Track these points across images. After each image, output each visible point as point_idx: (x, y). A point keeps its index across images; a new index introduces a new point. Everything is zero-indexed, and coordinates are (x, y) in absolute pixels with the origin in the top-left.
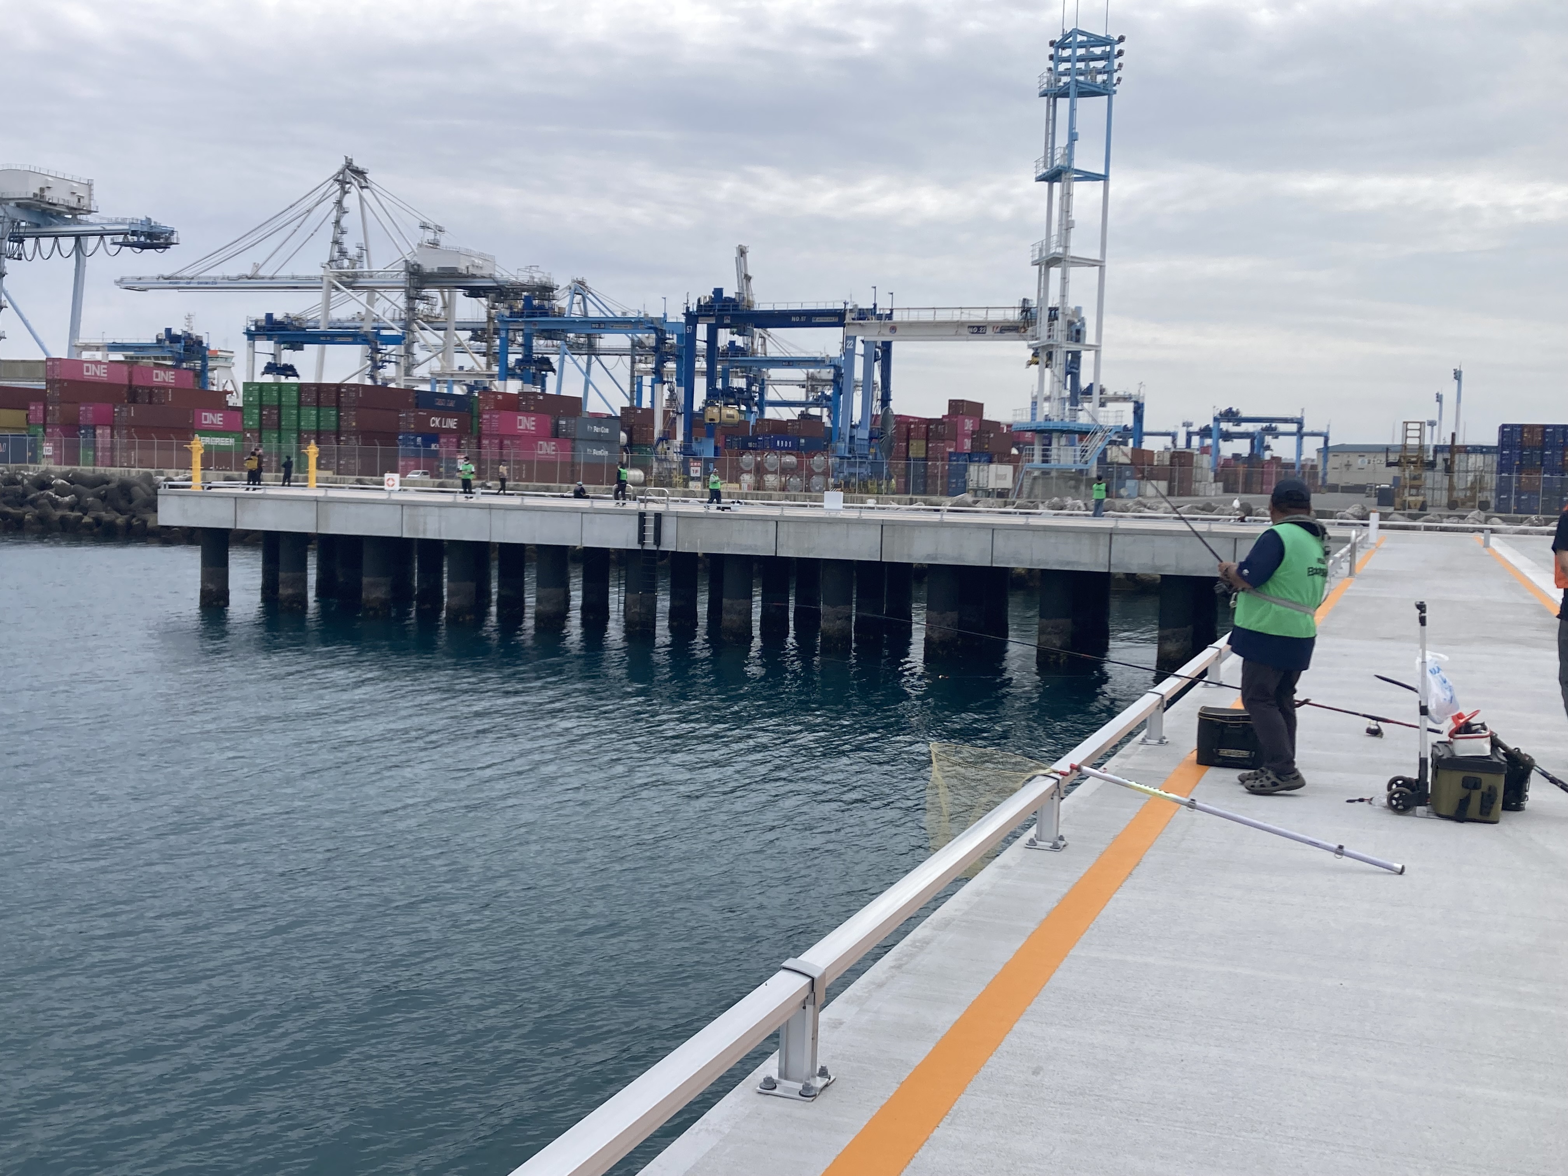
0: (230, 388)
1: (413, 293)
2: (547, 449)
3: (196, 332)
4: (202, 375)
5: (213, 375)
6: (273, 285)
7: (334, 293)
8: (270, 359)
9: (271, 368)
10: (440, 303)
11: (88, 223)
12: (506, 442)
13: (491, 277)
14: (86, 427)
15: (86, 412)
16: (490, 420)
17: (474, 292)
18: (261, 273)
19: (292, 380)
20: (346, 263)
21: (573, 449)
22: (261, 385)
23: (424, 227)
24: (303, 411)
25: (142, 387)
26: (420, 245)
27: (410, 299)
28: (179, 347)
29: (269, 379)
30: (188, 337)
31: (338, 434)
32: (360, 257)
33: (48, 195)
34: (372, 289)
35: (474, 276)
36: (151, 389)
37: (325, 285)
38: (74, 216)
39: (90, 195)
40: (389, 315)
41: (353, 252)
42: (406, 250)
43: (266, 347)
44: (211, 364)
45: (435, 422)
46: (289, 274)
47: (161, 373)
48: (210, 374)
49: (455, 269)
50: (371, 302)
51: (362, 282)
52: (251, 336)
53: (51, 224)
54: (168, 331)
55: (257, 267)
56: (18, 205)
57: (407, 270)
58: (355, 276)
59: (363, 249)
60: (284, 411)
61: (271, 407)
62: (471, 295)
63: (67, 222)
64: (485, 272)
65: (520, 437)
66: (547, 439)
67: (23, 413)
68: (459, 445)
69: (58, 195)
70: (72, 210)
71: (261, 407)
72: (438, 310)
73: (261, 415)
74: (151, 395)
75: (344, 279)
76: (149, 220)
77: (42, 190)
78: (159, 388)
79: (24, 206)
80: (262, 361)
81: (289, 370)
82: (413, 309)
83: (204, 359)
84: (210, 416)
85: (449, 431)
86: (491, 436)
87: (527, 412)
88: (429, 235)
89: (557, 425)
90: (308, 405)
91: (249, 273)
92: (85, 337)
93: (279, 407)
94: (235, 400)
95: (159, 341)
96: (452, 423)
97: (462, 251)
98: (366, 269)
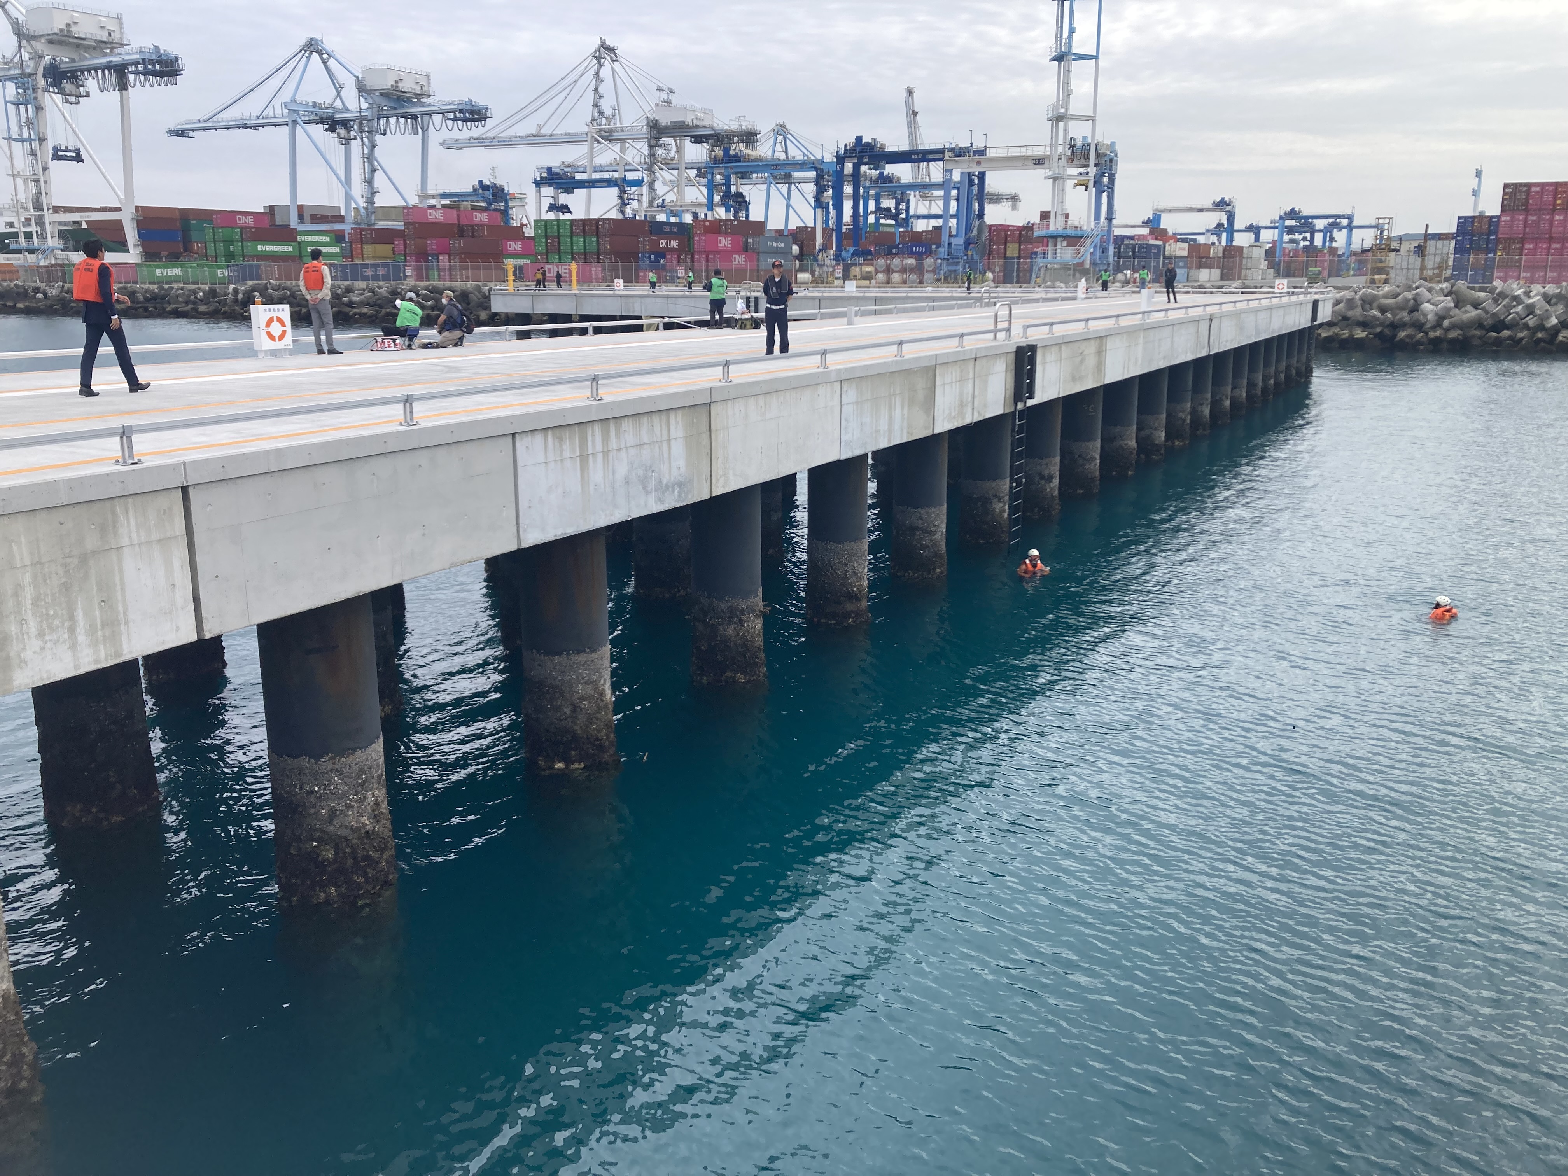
0: (525, 221)
1: (653, 142)
2: (739, 260)
3: (500, 182)
4: (505, 213)
5: (513, 212)
6: (551, 140)
7: (596, 144)
8: (551, 201)
9: (553, 208)
10: (674, 149)
11: (429, 105)
12: (711, 256)
13: (710, 127)
14: (432, 255)
15: (432, 244)
16: (699, 241)
17: (698, 139)
18: (543, 132)
19: (568, 216)
20: (604, 121)
21: (758, 260)
22: (546, 221)
23: (660, 90)
24: (575, 239)
25: (466, 225)
26: (657, 105)
27: (651, 147)
28: (488, 194)
29: (551, 216)
30: (495, 185)
31: (598, 254)
32: (614, 115)
33: (401, 85)
34: (623, 141)
35: (697, 127)
36: (473, 226)
37: (589, 139)
38: (419, 99)
39: (429, 83)
40: (637, 159)
41: (608, 112)
42: (647, 109)
43: (548, 191)
44: (511, 204)
45: (663, 243)
46: (563, 132)
47: (479, 215)
48: (510, 212)
49: (684, 122)
50: (623, 150)
51: (616, 135)
52: (538, 184)
53: (403, 107)
54: (480, 182)
55: (540, 127)
56: (381, 94)
57: (648, 124)
58: (611, 131)
59: (616, 109)
60: (562, 239)
61: (553, 237)
62: (696, 142)
63: (414, 105)
64: (706, 123)
65: (719, 252)
66: (739, 253)
67: (390, 247)
68: (679, 260)
69: (407, 86)
70: (418, 95)
71: (547, 237)
72: (673, 154)
73: (547, 242)
74: (473, 231)
75: (603, 133)
76: (471, 100)
77: (396, 82)
78: (478, 225)
79: (385, 95)
80: (546, 203)
81: (565, 209)
82: (654, 155)
83: (506, 202)
84: (513, 244)
85: (673, 250)
86: (700, 253)
87: (725, 234)
88: (664, 96)
89: (747, 242)
90: (578, 235)
91: (534, 132)
92: (431, 190)
93: (559, 237)
94: (529, 232)
95: (475, 190)
96: (675, 244)
97: (688, 107)
98: (618, 125)
